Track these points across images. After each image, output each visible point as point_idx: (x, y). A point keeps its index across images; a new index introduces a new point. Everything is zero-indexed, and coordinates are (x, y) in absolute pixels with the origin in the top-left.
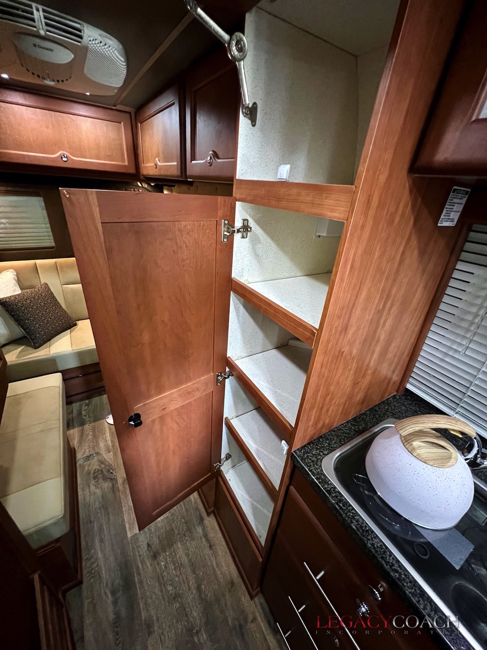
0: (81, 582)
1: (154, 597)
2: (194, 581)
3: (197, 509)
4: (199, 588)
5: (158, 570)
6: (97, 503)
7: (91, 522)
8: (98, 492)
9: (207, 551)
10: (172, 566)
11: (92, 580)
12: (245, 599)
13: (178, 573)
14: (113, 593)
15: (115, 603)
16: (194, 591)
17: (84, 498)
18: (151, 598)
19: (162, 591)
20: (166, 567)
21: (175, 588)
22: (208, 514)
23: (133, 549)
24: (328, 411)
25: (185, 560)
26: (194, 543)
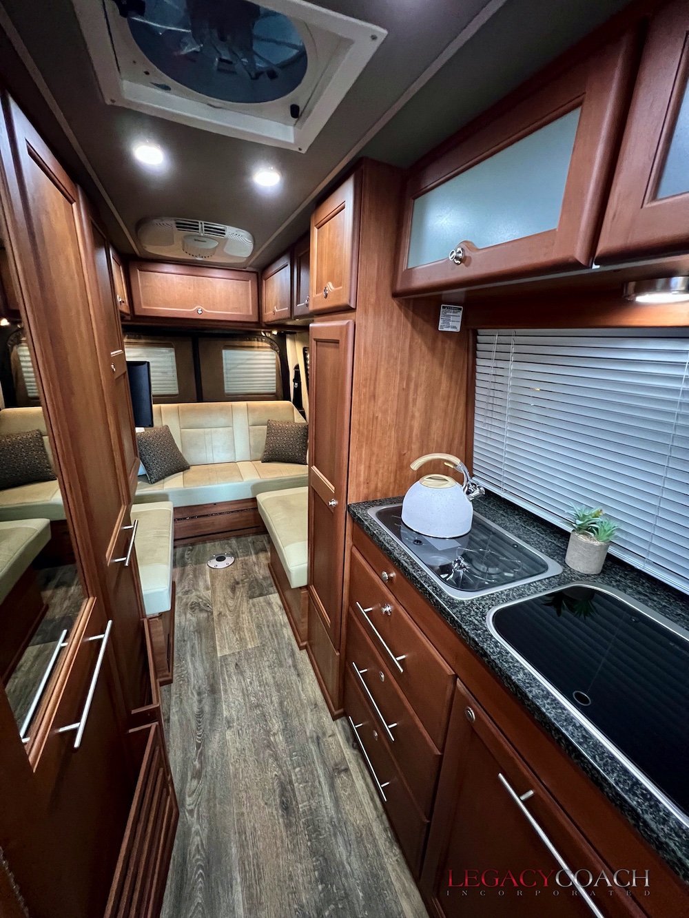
0: (170, 682)
1: (237, 702)
2: (277, 697)
3: (290, 644)
4: (281, 703)
5: (243, 684)
6: (192, 628)
7: (184, 641)
8: (194, 619)
9: (294, 678)
10: (256, 683)
11: (181, 682)
12: (326, 718)
13: (263, 689)
14: (199, 694)
15: (200, 701)
16: (276, 705)
17: (180, 623)
18: (234, 703)
19: (244, 700)
20: (251, 683)
21: (258, 700)
22: (301, 648)
23: (222, 666)
24: (377, 473)
25: (271, 681)
26: (282, 670)
